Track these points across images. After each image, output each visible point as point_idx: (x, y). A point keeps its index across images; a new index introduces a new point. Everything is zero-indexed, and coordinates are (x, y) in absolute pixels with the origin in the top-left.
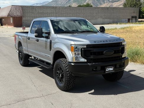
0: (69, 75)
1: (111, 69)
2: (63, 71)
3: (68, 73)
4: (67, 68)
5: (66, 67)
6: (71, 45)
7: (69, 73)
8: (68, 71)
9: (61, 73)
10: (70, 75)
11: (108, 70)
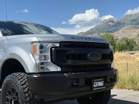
0: (28, 99)
1: (101, 84)
2: (17, 95)
3: (27, 94)
4: (25, 86)
5: (22, 85)
6: (33, 43)
7: (29, 95)
8: (27, 92)
9: (14, 98)
10: (30, 99)
11: (97, 86)
